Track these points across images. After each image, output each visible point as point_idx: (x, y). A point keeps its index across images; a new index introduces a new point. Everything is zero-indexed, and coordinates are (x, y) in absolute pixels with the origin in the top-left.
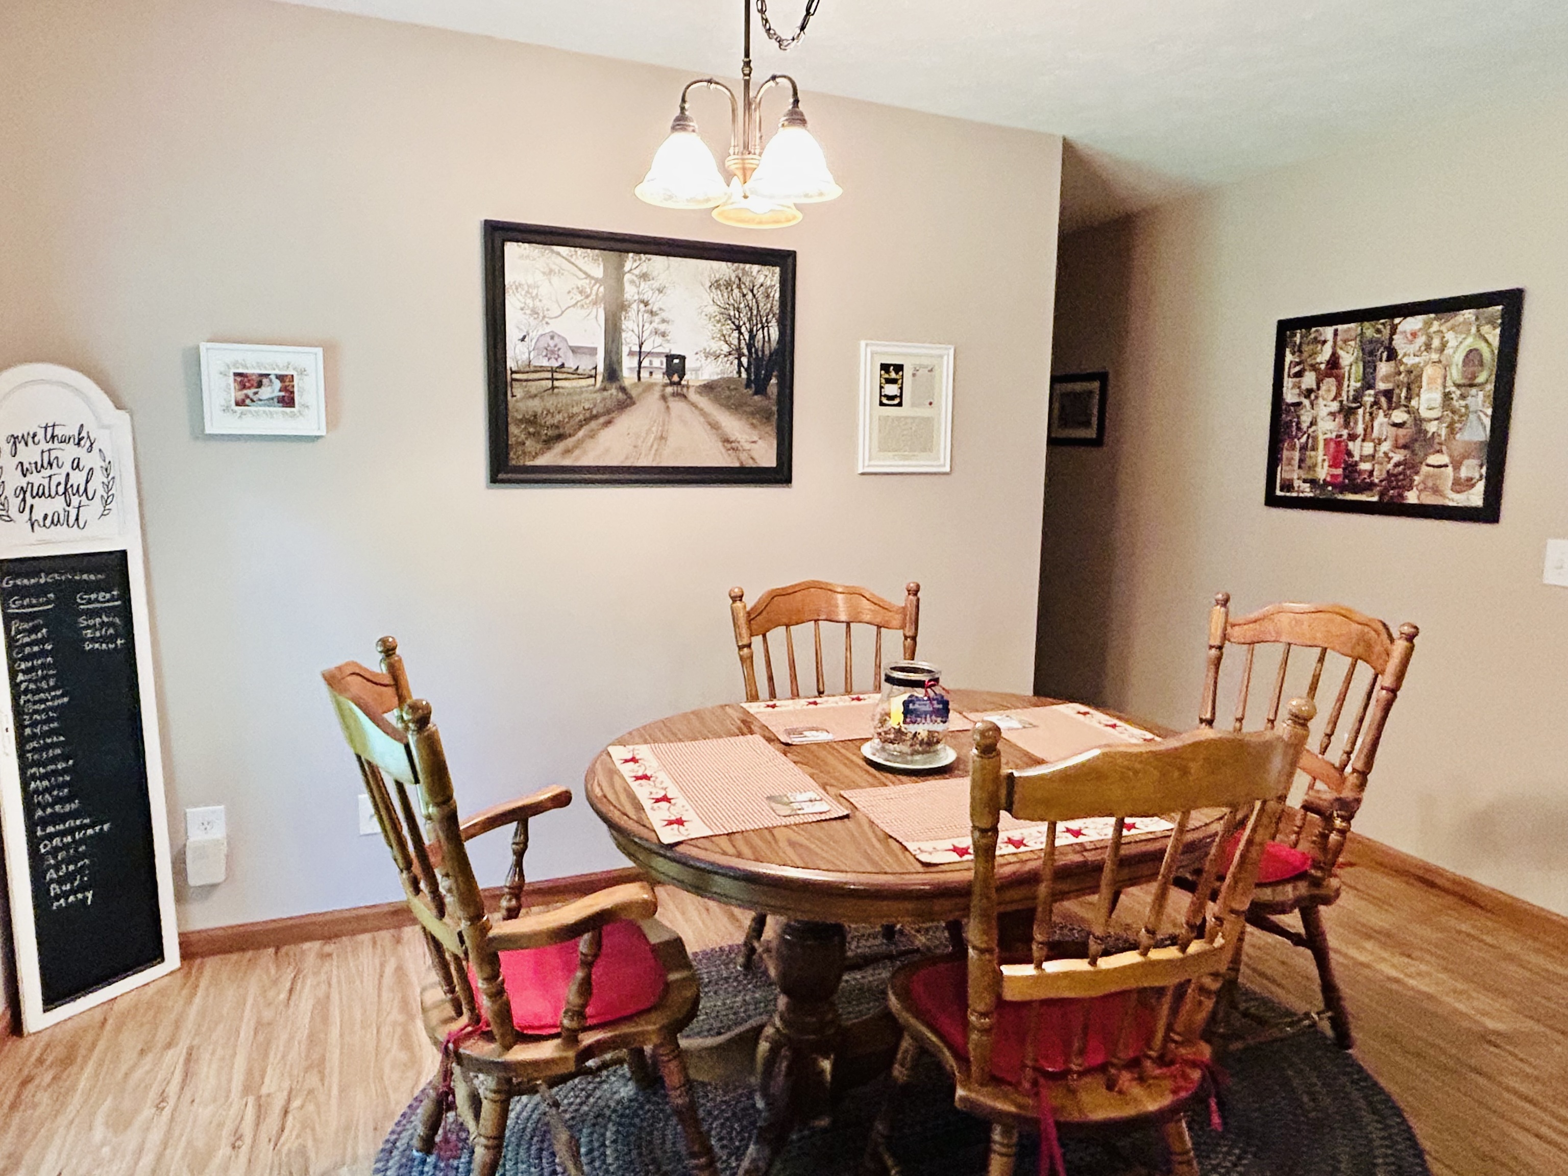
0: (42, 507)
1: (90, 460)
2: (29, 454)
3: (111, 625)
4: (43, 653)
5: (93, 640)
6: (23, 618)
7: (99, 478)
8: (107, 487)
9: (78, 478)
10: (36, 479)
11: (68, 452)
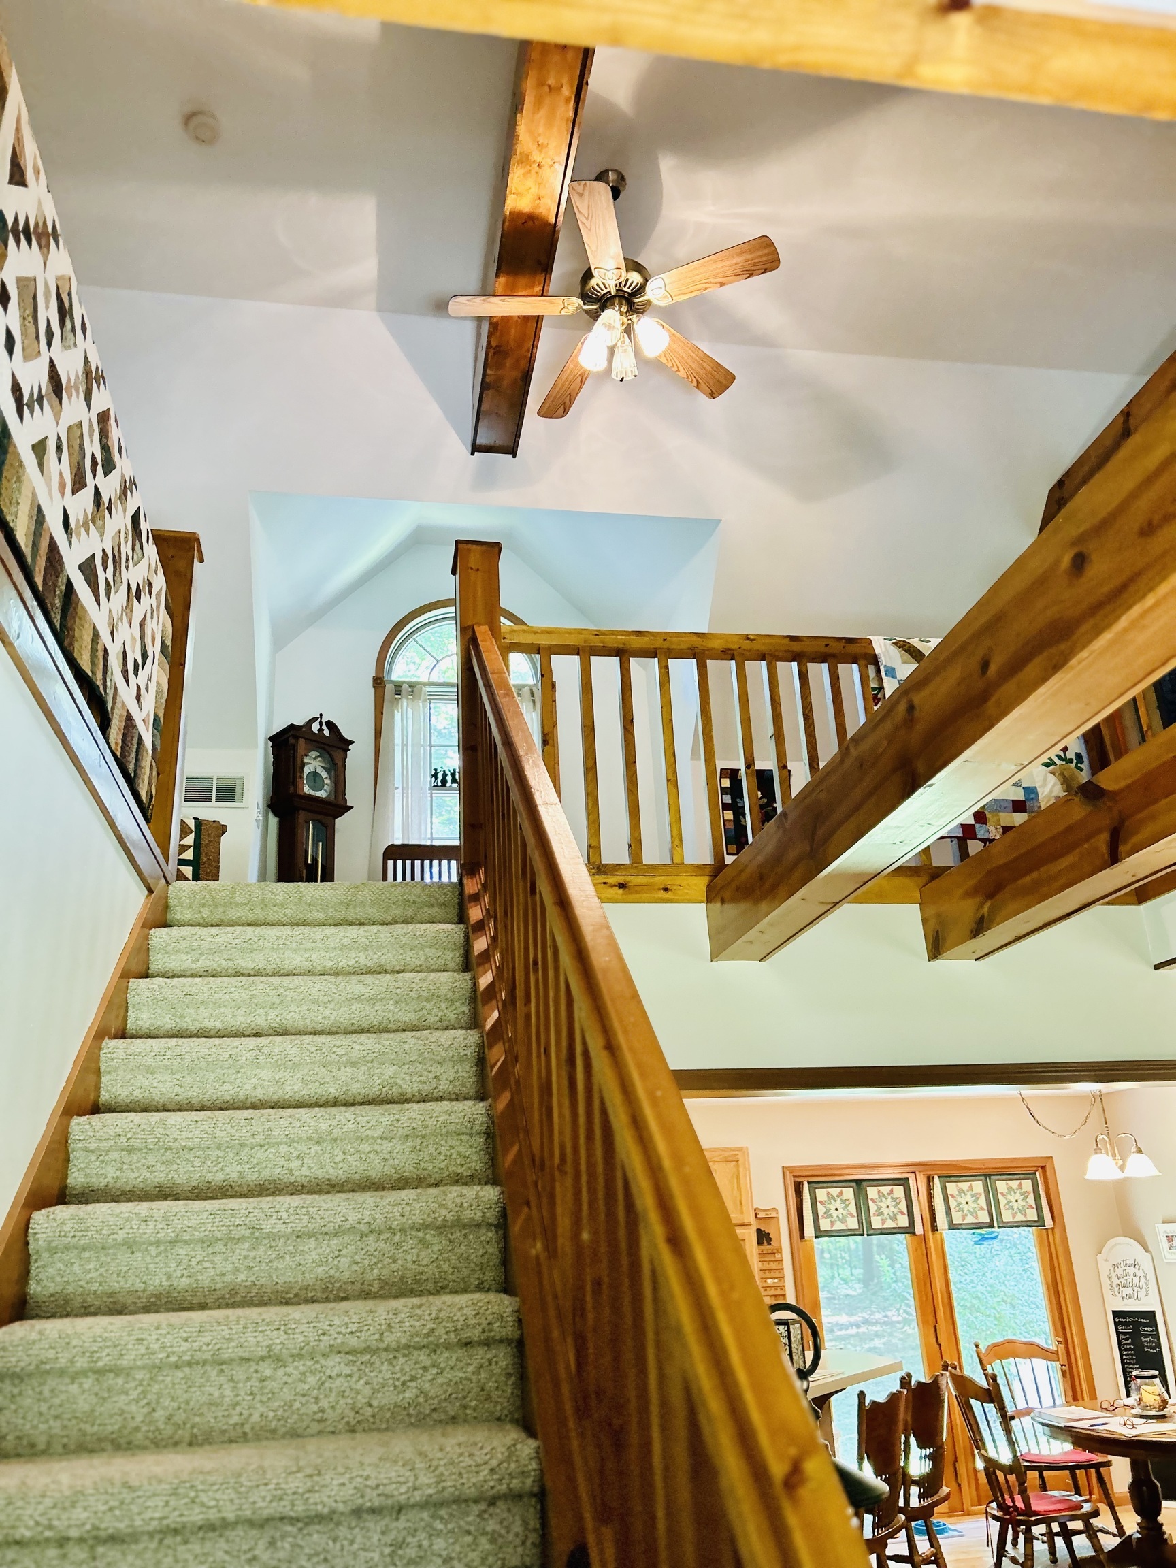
0: (1126, 1291)
1: (1139, 1273)
2: (1119, 1271)
3: (1153, 1342)
4: (1130, 1349)
5: (1148, 1347)
6: (1124, 1334)
7: (1143, 1280)
8: (1146, 1284)
9: (1136, 1280)
10: (1122, 1280)
11: (1131, 1270)
